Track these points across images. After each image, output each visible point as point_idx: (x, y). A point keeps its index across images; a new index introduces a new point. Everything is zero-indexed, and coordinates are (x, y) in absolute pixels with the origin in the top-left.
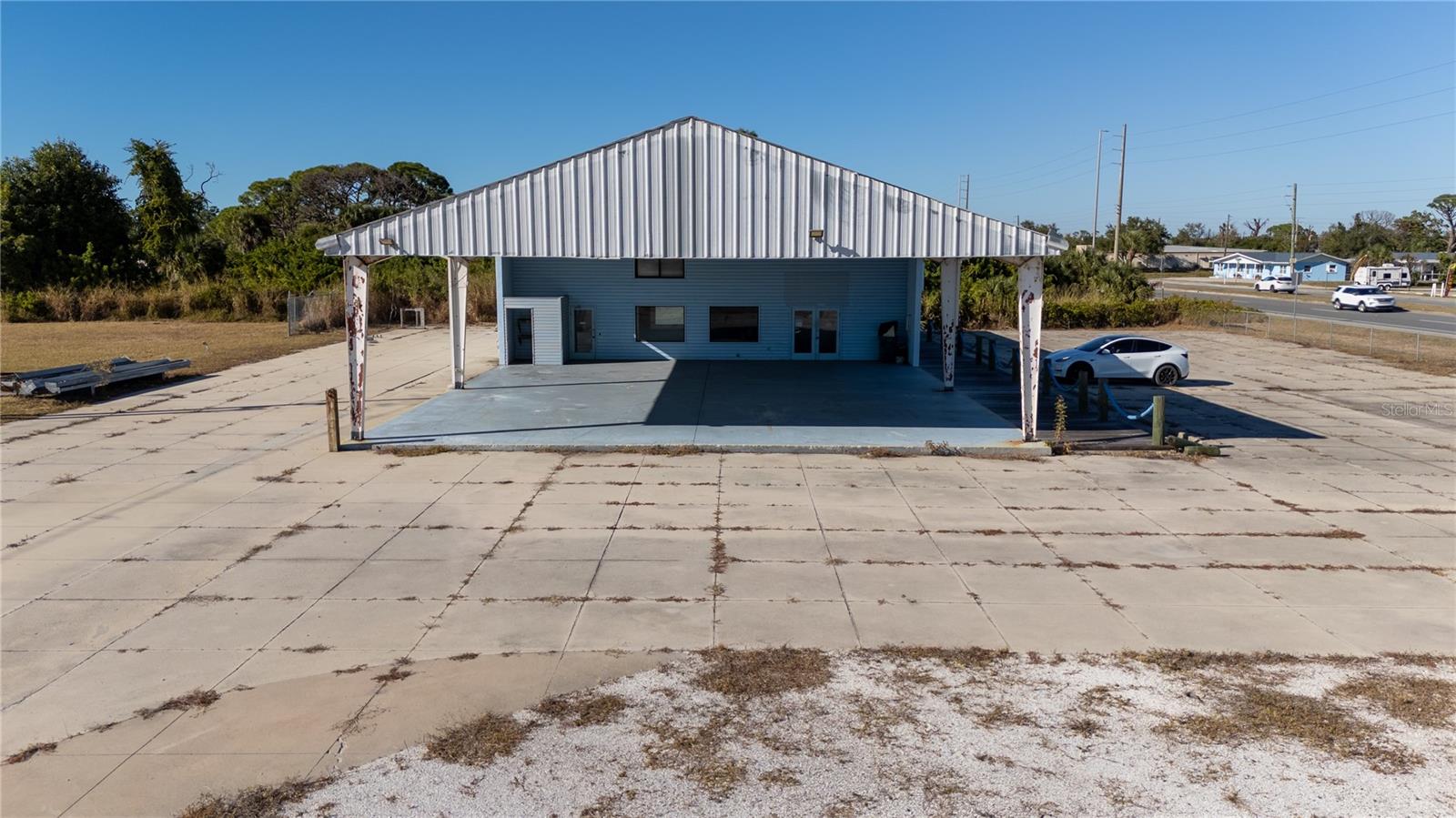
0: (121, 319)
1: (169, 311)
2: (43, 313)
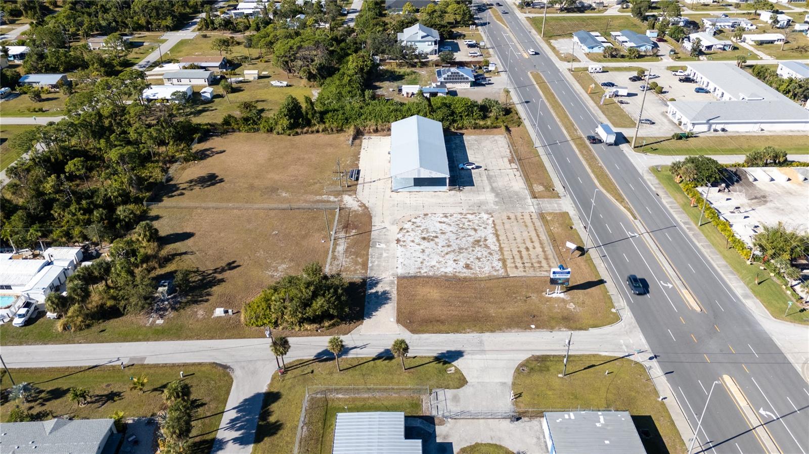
0: (311, 134)
1: (318, 131)
2: (297, 134)
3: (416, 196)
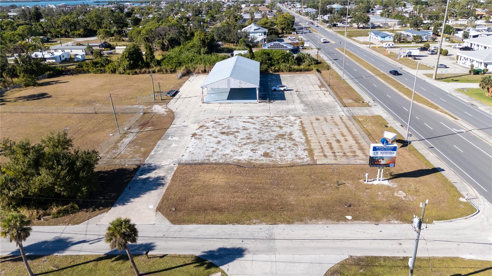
0: (147, 74)
3: (225, 106)
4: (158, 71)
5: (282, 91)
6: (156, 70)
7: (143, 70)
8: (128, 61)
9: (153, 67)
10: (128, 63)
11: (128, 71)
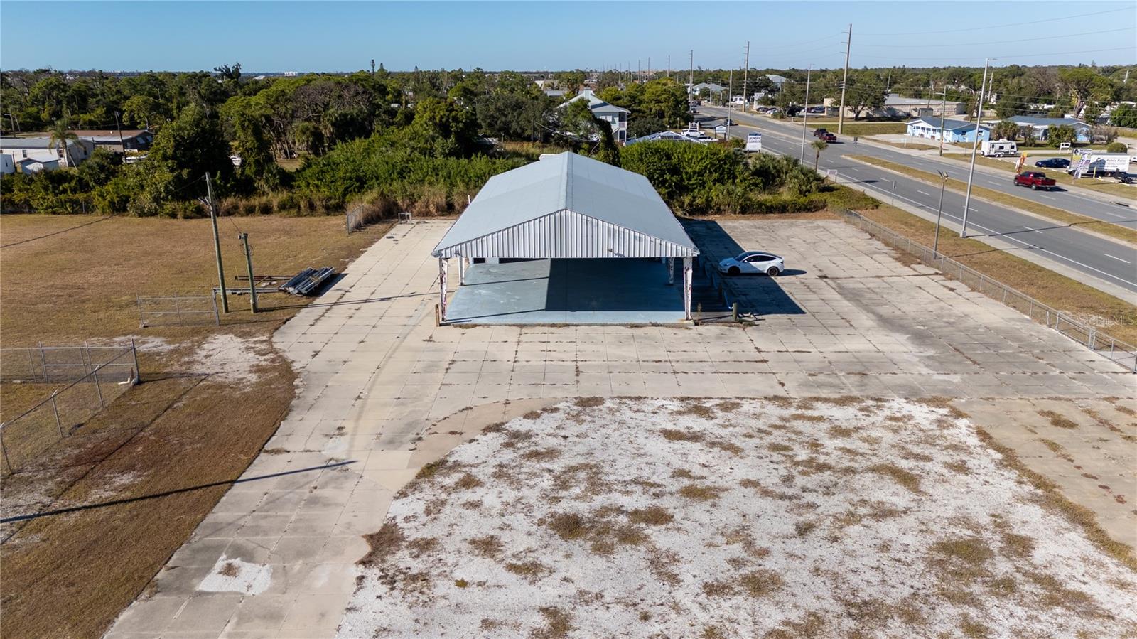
3: (544, 338)
4: (283, 207)
5: (762, 274)
6: (275, 204)
7: (228, 202)
8: (172, 170)
9: (264, 193)
10: (169, 176)
11: (169, 206)
